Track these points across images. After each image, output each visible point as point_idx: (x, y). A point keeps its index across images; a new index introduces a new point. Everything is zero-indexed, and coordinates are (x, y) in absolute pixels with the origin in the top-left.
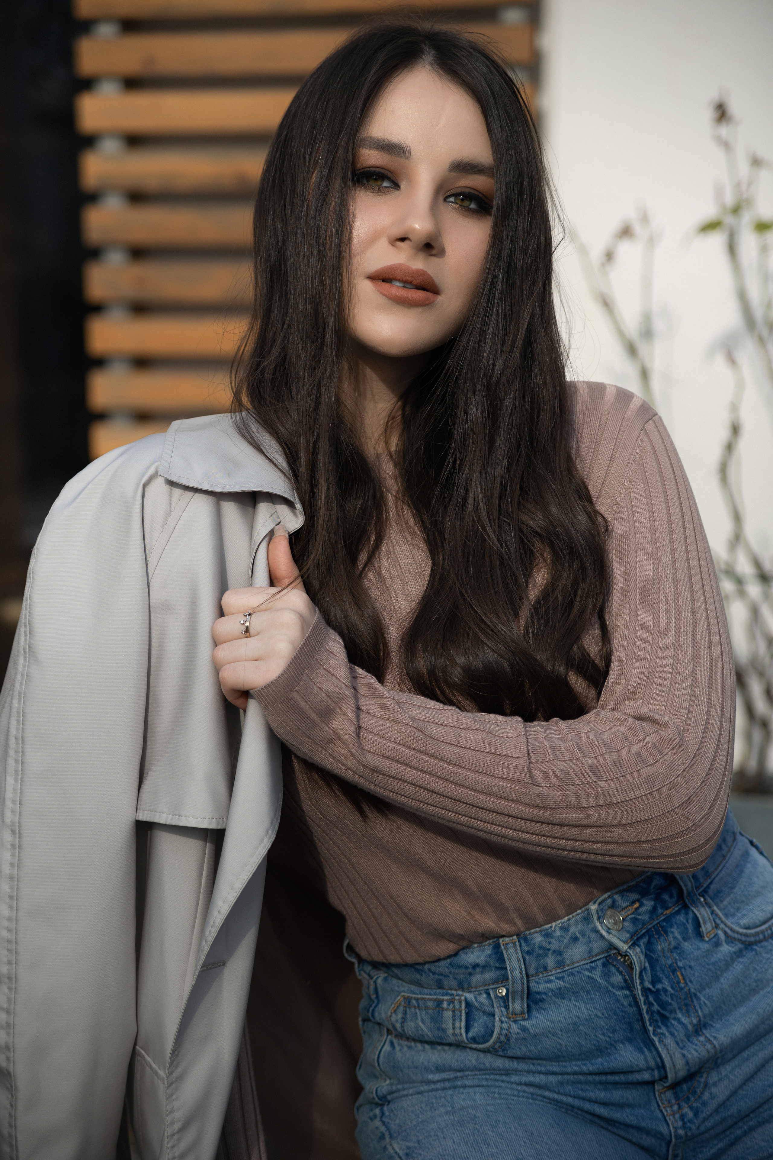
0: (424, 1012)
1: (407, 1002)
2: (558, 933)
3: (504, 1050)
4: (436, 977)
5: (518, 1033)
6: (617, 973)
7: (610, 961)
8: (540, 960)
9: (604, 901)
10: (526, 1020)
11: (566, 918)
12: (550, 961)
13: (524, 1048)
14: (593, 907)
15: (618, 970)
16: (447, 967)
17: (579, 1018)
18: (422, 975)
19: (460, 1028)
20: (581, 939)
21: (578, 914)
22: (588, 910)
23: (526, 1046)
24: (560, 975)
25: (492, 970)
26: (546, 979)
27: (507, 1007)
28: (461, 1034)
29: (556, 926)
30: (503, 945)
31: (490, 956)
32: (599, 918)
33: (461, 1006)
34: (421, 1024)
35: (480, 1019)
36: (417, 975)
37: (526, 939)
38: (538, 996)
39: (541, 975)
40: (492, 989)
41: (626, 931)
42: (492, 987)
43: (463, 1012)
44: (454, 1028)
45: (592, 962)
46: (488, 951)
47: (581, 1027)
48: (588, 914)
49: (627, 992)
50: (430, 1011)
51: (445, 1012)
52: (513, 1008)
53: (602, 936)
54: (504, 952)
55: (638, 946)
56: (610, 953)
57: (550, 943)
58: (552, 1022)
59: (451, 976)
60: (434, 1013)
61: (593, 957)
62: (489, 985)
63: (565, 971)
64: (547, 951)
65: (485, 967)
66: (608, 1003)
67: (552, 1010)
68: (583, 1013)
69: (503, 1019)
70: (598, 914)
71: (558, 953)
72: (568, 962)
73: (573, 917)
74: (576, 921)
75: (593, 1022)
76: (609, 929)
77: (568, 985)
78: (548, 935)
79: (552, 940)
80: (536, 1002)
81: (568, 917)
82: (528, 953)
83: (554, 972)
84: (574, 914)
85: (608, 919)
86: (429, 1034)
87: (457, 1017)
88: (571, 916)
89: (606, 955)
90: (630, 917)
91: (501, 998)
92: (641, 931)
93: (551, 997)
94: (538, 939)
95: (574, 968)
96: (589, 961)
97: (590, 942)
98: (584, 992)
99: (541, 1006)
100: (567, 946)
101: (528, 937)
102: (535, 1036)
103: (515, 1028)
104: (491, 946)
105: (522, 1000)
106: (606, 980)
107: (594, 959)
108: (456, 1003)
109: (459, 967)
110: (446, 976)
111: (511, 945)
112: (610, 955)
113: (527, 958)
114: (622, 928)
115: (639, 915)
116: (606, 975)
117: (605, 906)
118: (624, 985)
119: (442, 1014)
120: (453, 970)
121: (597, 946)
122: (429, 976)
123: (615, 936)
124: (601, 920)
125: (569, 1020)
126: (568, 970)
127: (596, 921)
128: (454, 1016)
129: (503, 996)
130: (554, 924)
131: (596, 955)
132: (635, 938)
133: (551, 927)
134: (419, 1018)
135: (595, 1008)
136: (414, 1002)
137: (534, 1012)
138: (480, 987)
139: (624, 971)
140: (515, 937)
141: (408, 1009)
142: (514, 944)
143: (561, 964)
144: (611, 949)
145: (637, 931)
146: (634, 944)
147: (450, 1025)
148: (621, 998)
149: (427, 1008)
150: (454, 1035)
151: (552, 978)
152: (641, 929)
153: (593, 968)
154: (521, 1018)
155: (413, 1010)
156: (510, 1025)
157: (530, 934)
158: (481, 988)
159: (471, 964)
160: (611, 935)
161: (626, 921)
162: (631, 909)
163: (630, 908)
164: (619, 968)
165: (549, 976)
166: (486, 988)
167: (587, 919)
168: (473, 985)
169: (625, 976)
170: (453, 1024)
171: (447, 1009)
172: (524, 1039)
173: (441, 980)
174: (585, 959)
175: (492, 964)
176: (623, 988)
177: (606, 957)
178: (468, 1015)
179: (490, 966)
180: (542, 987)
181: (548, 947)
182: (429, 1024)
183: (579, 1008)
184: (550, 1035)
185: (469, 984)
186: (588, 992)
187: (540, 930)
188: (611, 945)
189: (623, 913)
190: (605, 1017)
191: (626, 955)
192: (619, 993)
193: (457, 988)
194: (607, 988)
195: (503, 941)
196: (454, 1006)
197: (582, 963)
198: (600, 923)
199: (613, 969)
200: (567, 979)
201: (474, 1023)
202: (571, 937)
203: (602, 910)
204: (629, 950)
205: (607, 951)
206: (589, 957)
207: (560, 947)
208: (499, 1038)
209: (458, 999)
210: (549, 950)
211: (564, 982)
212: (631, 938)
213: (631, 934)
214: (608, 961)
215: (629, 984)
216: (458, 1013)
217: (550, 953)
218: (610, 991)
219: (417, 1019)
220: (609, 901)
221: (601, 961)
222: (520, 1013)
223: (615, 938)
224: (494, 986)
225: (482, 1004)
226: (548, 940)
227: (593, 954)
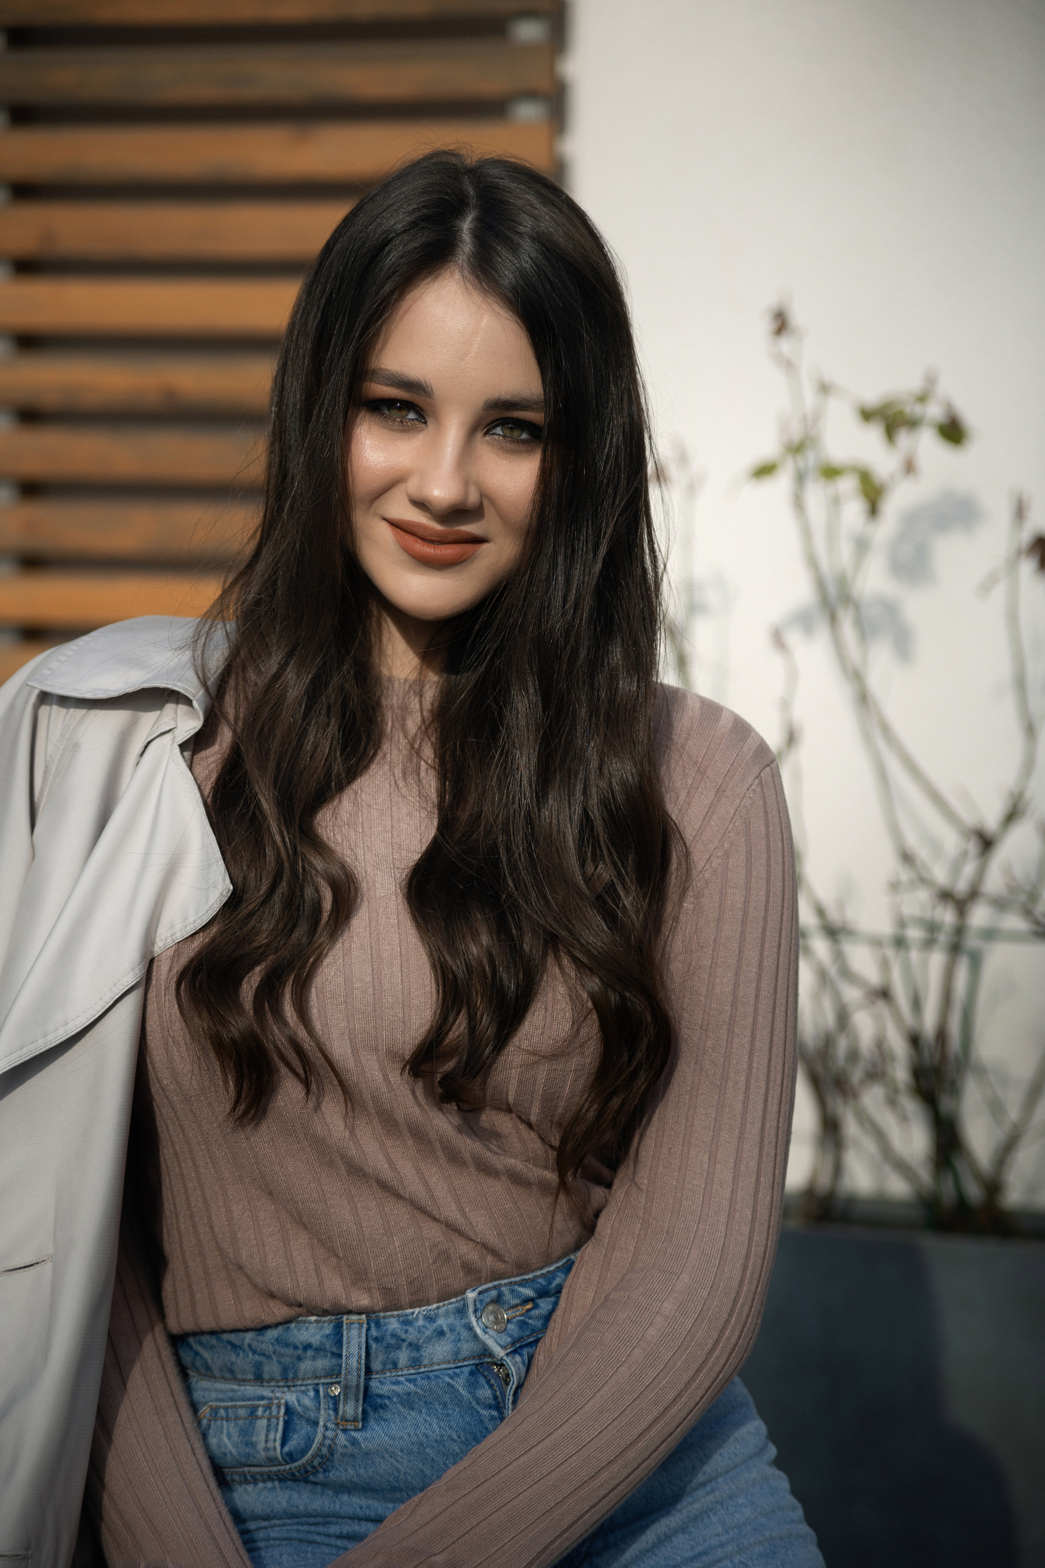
0: (233, 1425)
1: (213, 1414)
2: (421, 1322)
3: (325, 1471)
4: (257, 1357)
5: (346, 1447)
6: (486, 1386)
7: (481, 1370)
8: (390, 1352)
9: (486, 1290)
10: (359, 1430)
11: (435, 1306)
12: (403, 1356)
13: (351, 1471)
14: (471, 1295)
15: (488, 1382)
16: (272, 1344)
17: (427, 1437)
18: (238, 1354)
19: (275, 1440)
20: (448, 1334)
21: (451, 1303)
22: (464, 1299)
23: (354, 1467)
24: (412, 1377)
25: (327, 1356)
26: (394, 1379)
27: (336, 1410)
28: (275, 1448)
29: (419, 1313)
30: (347, 1324)
31: (327, 1336)
32: (475, 1311)
33: (279, 1412)
34: (225, 1439)
35: (301, 1429)
36: (233, 1355)
37: (378, 1324)
38: (379, 1400)
39: (388, 1374)
40: (323, 1384)
41: (508, 1334)
42: (323, 1381)
43: (281, 1419)
44: (266, 1441)
45: (457, 1368)
46: (328, 1329)
47: (428, 1450)
48: (464, 1305)
49: (495, 1413)
50: (240, 1422)
51: (259, 1421)
52: (344, 1411)
53: (476, 1336)
54: (345, 1333)
55: (520, 1355)
56: (482, 1361)
57: (406, 1332)
58: (393, 1438)
59: (275, 1358)
60: (245, 1424)
61: (460, 1361)
62: (320, 1378)
63: (420, 1373)
64: (401, 1343)
65: (319, 1350)
66: (469, 1423)
67: (394, 1423)
68: (434, 1432)
69: (329, 1425)
70: (475, 1305)
71: (415, 1347)
72: (426, 1362)
73: (444, 1305)
74: (447, 1312)
75: (444, 1446)
76: (487, 1327)
77: (419, 1391)
78: (407, 1322)
79: (411, 1329)
80: (376, 1408)
81: (438, 1304)
82: (376, 1339)
83: (405, 1372)
84: (446, 1302)
85: (488, 1315)
86: (234, 1451)
87: (272, 1427)
88: (441, 1304)
89: (477, 1362)
90: (517, 1318)
91: (331, 1397)
92: (528, 1339)
93: (395, 1403)
94: (393, 1325)
95: (432, 1371)
96: (454, 1366)
97: (459, 1340)
98: (440, 1404)
99: (381, 1415)
100: (429, 1340)
101: (382, 1320)
102: (367, 1454)
103: (342, 1439)
104: (332, 1325)
105: (357, 1401)
106: (471, 1393)
107: (460, 1364)
108: (274, 1408)
109: (287, 1345)
110: (269, 1357)
111: (356, 1325)
112: (481, 1364)
113: (374, 1346)
114: (505, 1330)
115: (530, 1318)
116: (472, 1386)
117: (487, 1298)
118: (493, 1402)
119: (255, 1424)
120: (279, 1349)
121: (467, 1348)
122: (248, 1356)
123: (492, 1337)
124: (479, 1314)
125: (414, 1439)
126: (424, 1372)
127: (472, 1314)
128: (269, 1426)
129: (335, 1396)
130: (417, 1310)
131: (464, 1360)
132: (518, 1345)
133: (413, 1313)
134: (225, 1432)
135: (450, 1427)
136: (222, 1412)
137: (372, 1423)
138: (309, 1379)
139: (495, 1385)
140: (364, 1317)
141: (213, 1423)
142: (361, 1325)
143: (415, 1362)
144: (485, 1355)
145: (522, 1338)
146: (515, 1352)
147: (263, 1438)
148: (486, 1420)
149: (237, 1418)
150: (266, 1449)
151: (401, 1379)
152: (529, 1336)
153: (456, 1374)
154: (352, 1427)
155: (219, 1422)
156: (337, 1435)
157: (384, 1317)
158: (309, 1382)
159: (301, 1343)
160: (487, 1336)
161: (511, 1323)
162: (522, 1309)
163: (520, 1308)
164: (490, 1380)
165: (398, 1376)
166: (316, 1381)
167: (461, 1311)
168: (300, 1375)
169: (496, 1391)
170: (267, 1436)
171: (262, 1417)
172: (352, 1456)
173: (261, 1363)
174: (449, 1362)
175: (328, 1347)
176: (490, 1407)
177: (477, 1365)
178: (287, 1424)
179: (325, 1350)
180: (385, 1389)
181: (403, 1336)
182: (236, 1439)
183: (430, 1424)
184: (387, 1456)
185: (296, 1373)
186: (445, 1405)
187: (398, 1315)
188: (485, 1350)
189: (510, 1312)
190: (462, 1442)
191: (502, 1365)
192: (484, 1412)
193: (279, 1378)
194: (470, 1403)
195: (347, 1319)
196: (270, 1413)
197: (444, 1366)
198: (476, 1317)
199: (482, 1380)
200: (420, 1382)
201: (293, 1434)
202: (436, 1330)
203: (481, 1301)
204: (505, 1358)
205: (480, 1357)
206: (455, 1360)
207: (418, 1339)
208: (319, 1449)
209: (277, 1403)
210: (404, 1340)
211: (415, 1385)
212: (513, 1344)
213: (513, 1339)
214: (478, 1370)
215: (499, 1403)
216: (274, 1421)
217: (405, 1344)
218: (473, 1408)
219: (222, 1433)
220: (494, 1293)
221: (469, 1368)
222: (351, 1419)
223: (492, 1340)
224: (326, 1381)
225: (305, 1408)
226: (404, 1328)
227: (461, 1357)
